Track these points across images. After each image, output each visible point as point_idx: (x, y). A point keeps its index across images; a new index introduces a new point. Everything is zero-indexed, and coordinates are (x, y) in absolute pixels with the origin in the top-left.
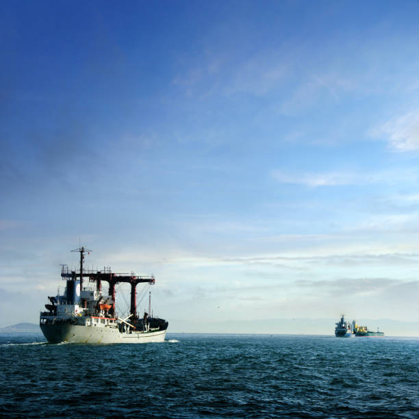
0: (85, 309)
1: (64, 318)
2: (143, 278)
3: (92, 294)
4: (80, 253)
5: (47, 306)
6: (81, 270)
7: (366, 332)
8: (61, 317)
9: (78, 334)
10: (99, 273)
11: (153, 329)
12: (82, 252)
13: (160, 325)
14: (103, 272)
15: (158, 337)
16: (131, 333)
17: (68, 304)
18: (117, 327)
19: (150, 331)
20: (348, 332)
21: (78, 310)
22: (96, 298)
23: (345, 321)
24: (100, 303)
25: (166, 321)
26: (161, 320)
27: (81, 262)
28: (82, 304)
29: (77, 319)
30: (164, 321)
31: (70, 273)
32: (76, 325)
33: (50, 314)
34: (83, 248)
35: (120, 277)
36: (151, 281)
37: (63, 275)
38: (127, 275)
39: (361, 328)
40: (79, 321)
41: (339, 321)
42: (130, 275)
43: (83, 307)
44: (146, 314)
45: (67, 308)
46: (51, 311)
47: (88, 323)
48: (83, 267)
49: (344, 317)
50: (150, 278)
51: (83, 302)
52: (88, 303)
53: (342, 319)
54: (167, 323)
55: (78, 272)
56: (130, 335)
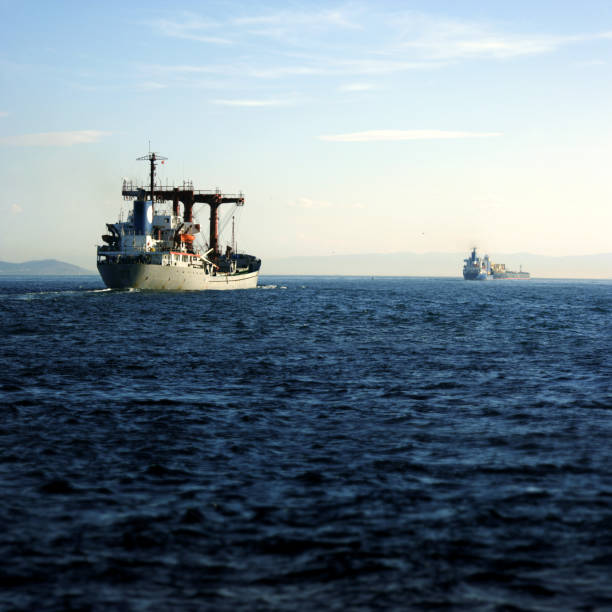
0: (158, 241)
1: (132, 254)
2: (229, 197)
3: (168, 220)
4: (150, 162)
5: (105, 238)
6: (152, 185)
7: (504, 271)
8: (128, 253)
9: (153, 276)
10: (176, 190)
11: (241, 270)
12: (152, 160)
13: (250, 264)
14: (181, 189)
15: (248, 281)
16: (215, 275)
17: (137, 234)
18: (201, 267)
19: (238, 273)
20: (482, 272)
21: (151, 242)
22: (173, 225)
23: (477, 256)
24: (180, 232)
25: (258, 258)
26: (250, 256)
27: (152, 175)
28: (155, 234)
29: (149, 255)
30: (254, 258)
31: (135, 189)
32: (150, 263)
33: (111, 248)
34: (154, 155)
35: (201, 196)
36: (239, 201)
37: (125, 193)
38: (209, 193)
39: (497, 266)
40: (152, 258)
41: (468, 256)
42: (214, 193)
43: (157, 239)
44: (229, 249)
45: (136, 240)
46: (111, 244)
47: (165, 261)
48: (155, 182)
49: (476, 251)
50: (237, 197)
51: (156, 232)
52: (162, 233)
53: (474, 254)
54: (260, 261)
55: (148, 189)
56: (215, 278)
